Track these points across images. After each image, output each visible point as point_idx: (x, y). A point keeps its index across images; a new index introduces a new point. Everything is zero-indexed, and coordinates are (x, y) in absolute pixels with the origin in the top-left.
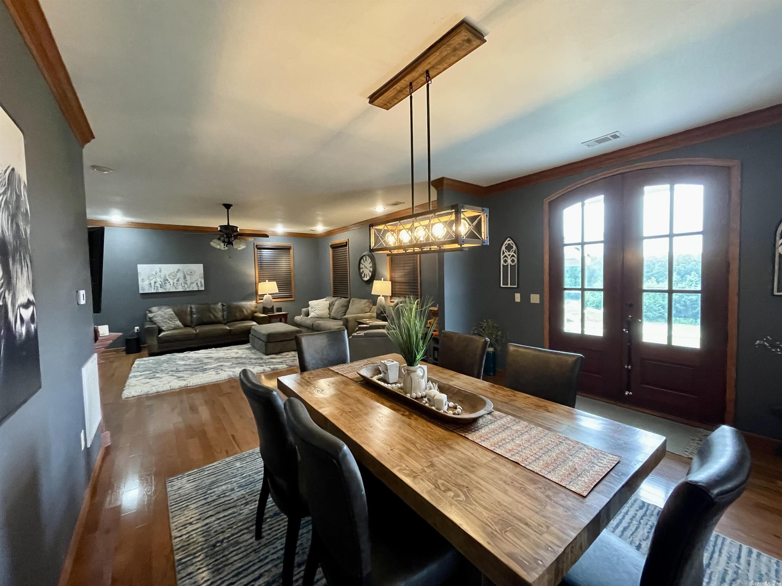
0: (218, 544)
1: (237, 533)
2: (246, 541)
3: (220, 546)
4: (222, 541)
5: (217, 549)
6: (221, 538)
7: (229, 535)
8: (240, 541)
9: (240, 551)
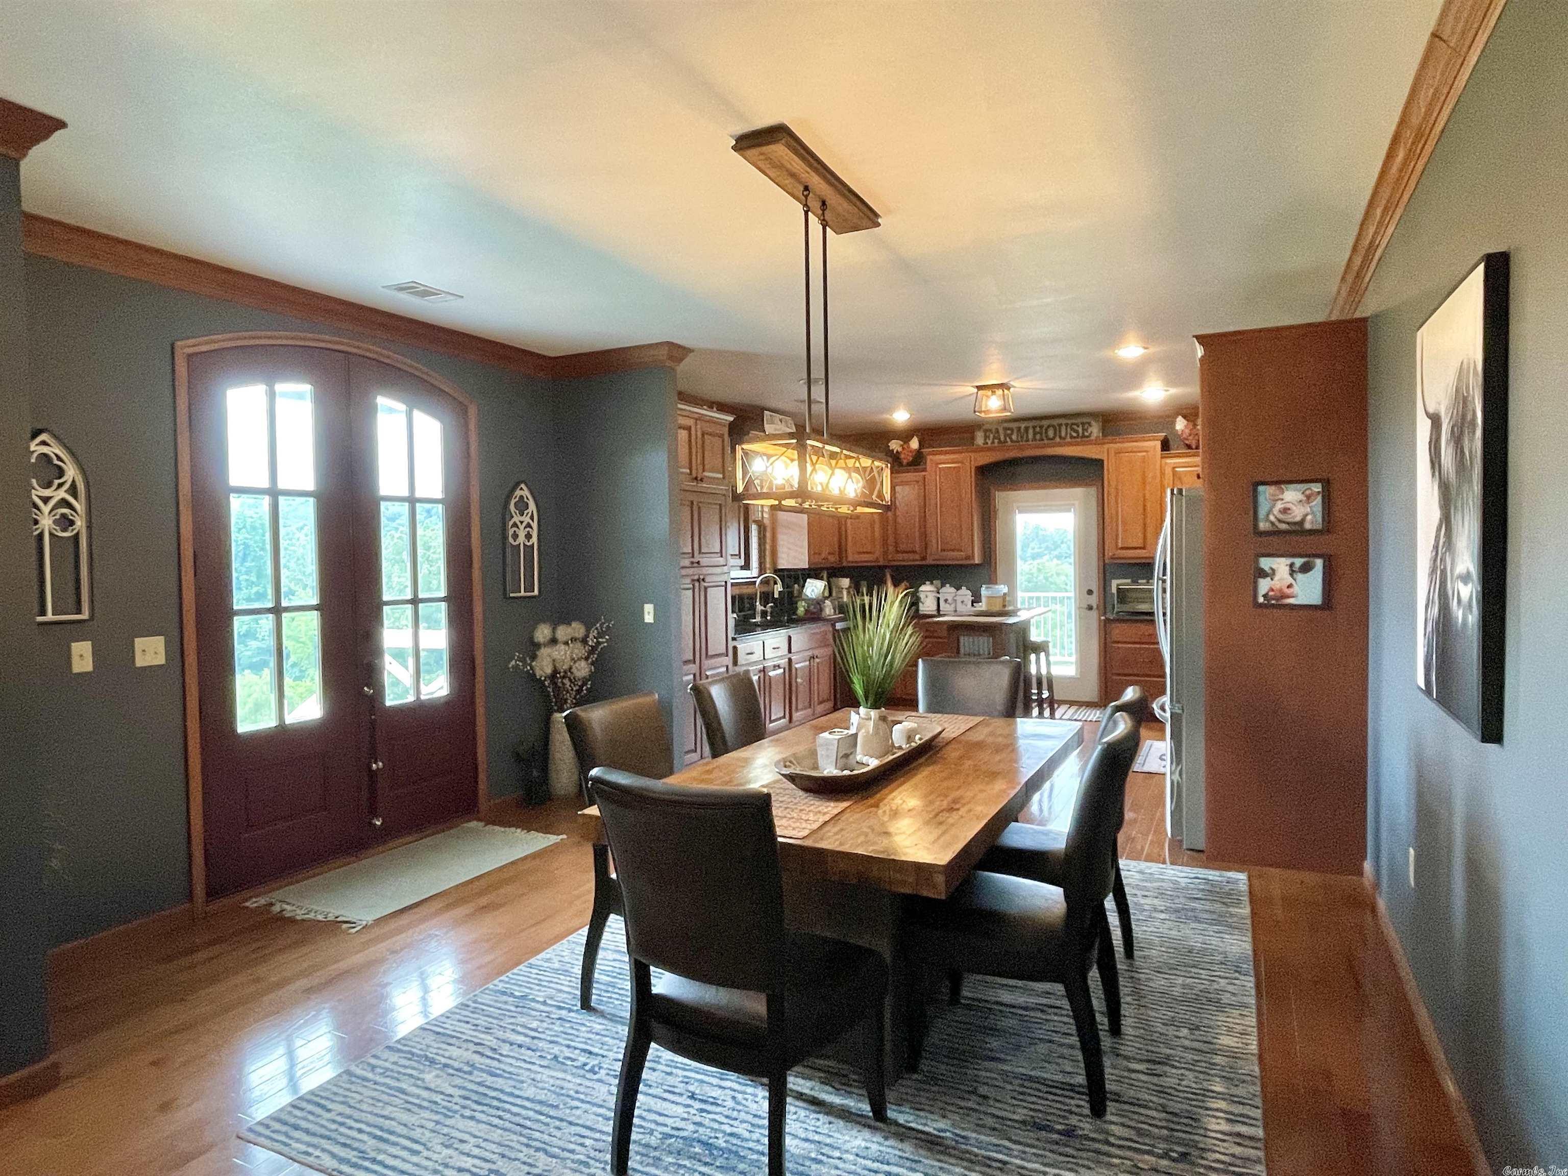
0: (1174, 1155)
1: (1130, 1148)
2: (1123, 1125)
3: (1174, 1151)
4: (1165, 1155)
5: (1180, 1149)
6: (1164, 1163)
7: (1146, 1157)
8: (1133, 1132)
9: (1142, 1119)
